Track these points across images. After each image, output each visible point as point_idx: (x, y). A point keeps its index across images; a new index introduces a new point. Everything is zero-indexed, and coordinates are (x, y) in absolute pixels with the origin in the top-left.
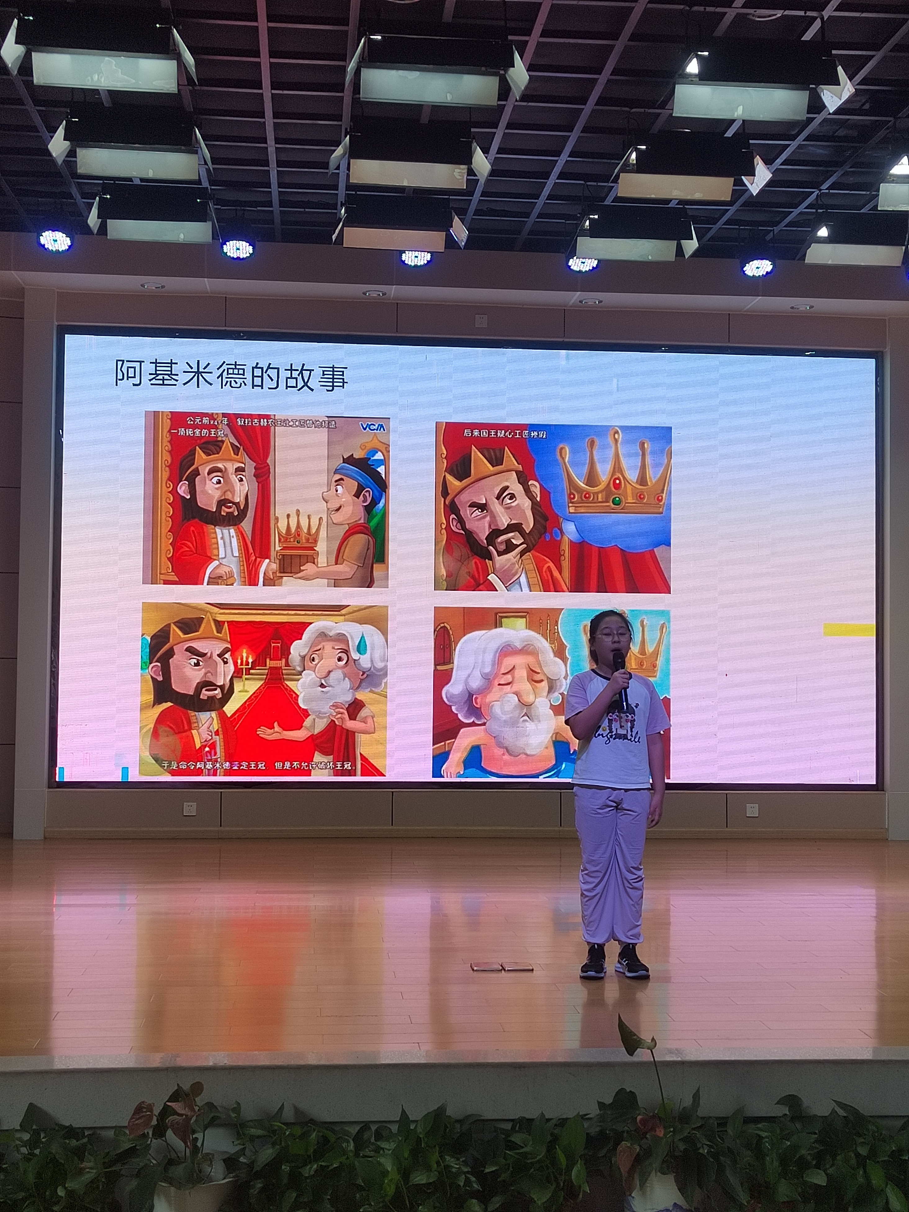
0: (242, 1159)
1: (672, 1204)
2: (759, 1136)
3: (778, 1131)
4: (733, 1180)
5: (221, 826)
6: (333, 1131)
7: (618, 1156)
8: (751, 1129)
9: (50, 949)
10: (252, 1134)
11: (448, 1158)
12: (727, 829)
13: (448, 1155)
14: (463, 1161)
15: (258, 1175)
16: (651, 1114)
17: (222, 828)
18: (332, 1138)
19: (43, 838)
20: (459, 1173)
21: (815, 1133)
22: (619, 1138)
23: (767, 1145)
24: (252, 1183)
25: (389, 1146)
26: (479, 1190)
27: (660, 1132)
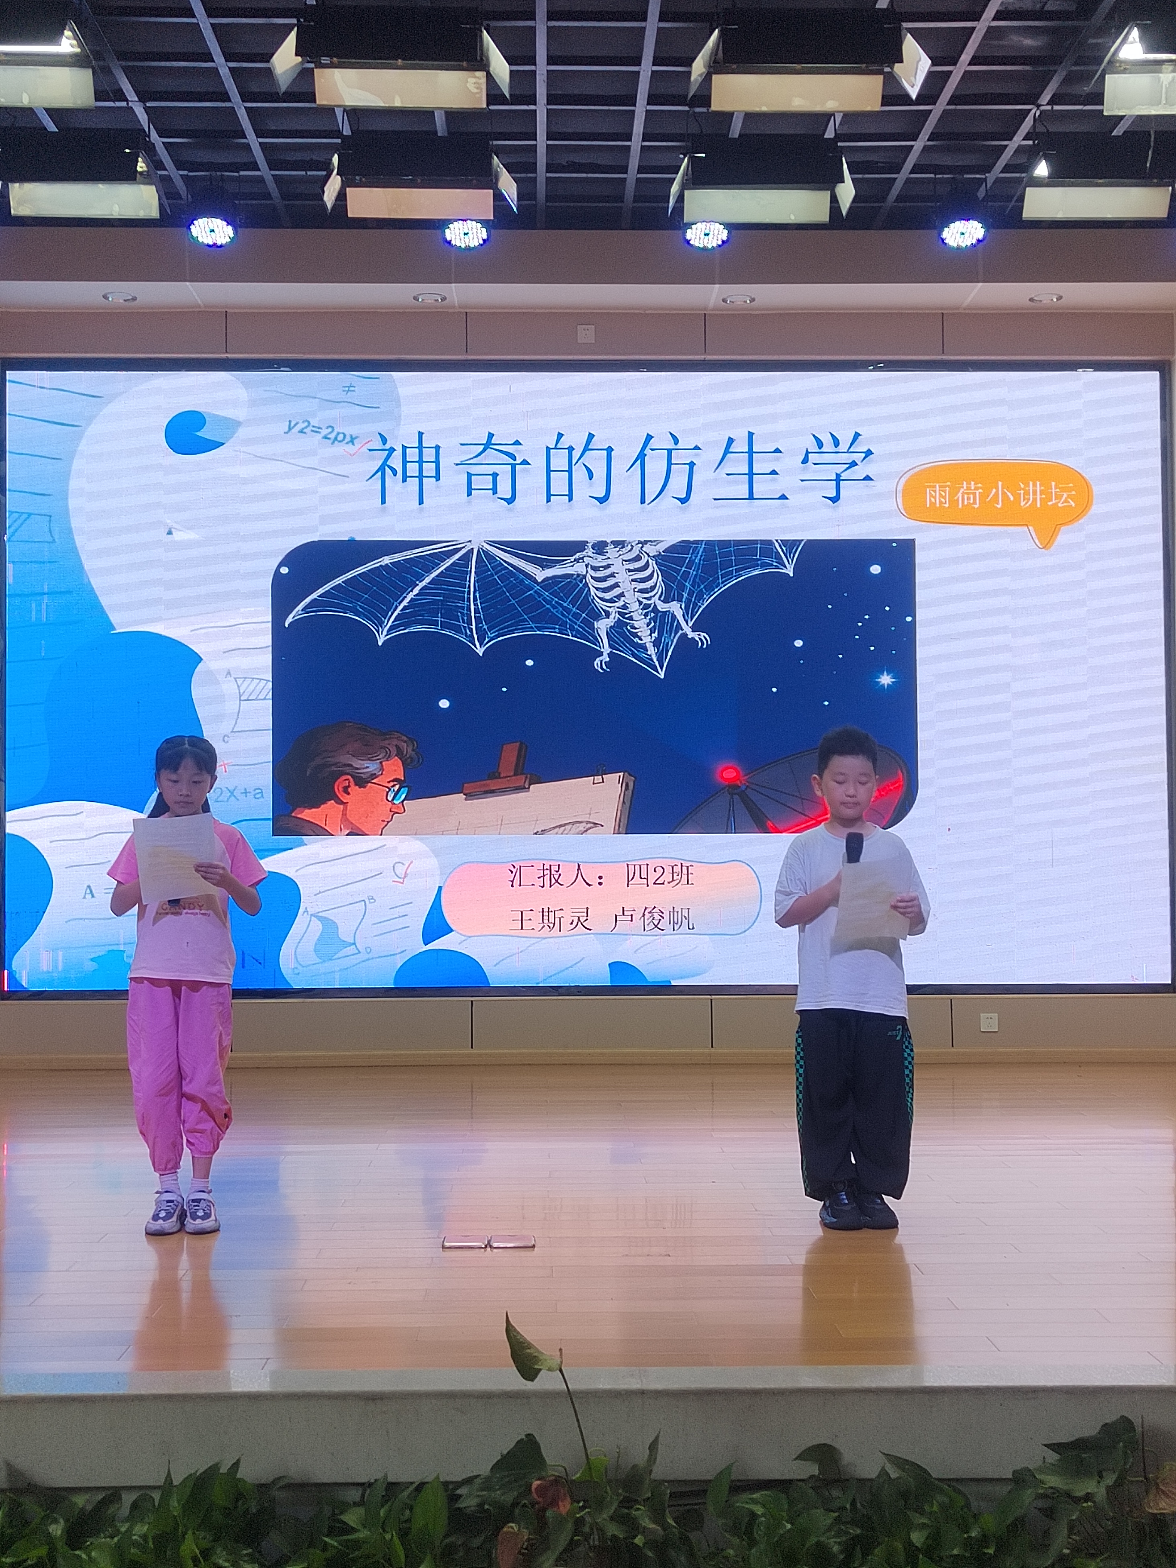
2: (752, 1512)
7: (499, 1547)
8: (741, 1501)
12: (953, 1050)
16: (563, 1477)
22: (505, 1516)
27: (564, 1508)
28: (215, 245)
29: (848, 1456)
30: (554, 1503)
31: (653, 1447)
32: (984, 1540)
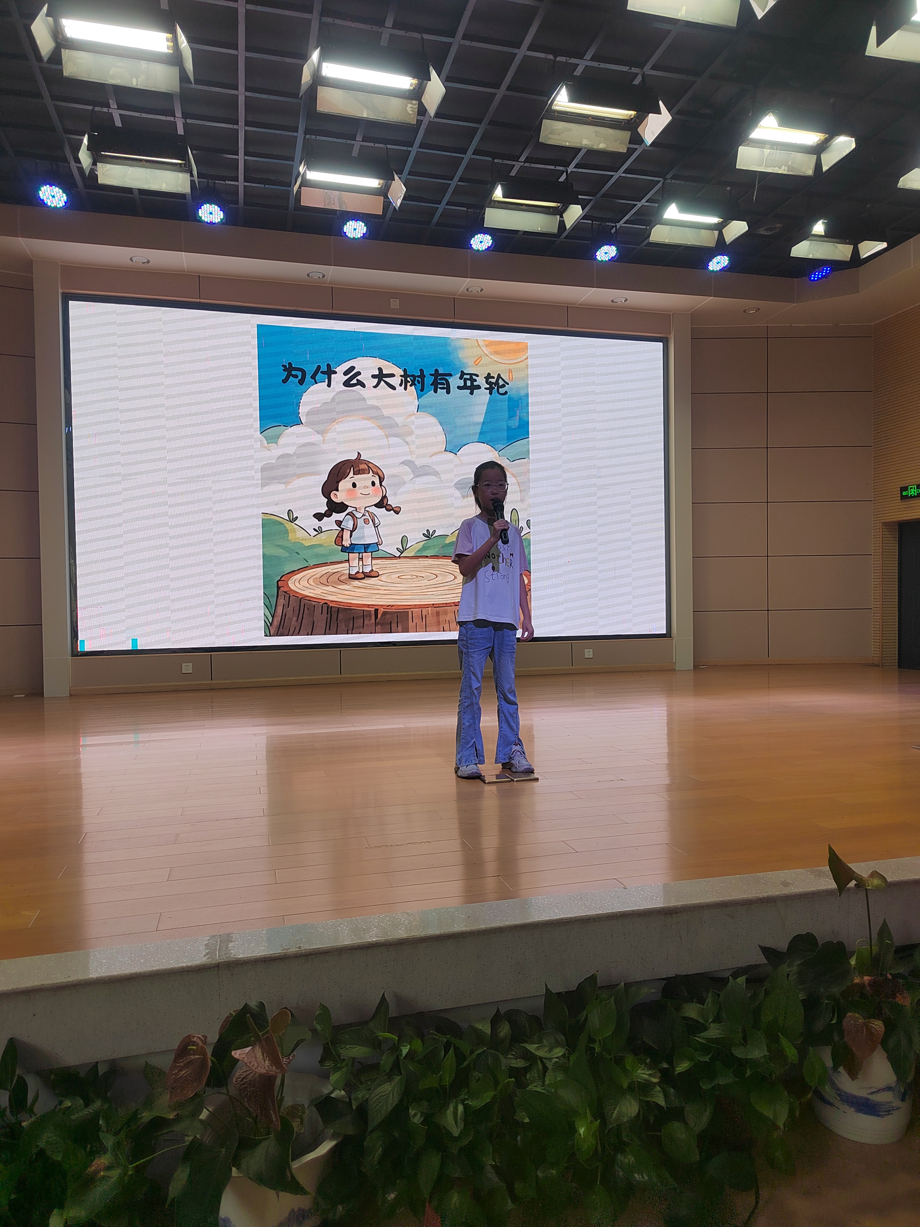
5: (212, 680)
9: (78, 787)
12: (573, 667)
17: (213, 682)
19: (69, 695)
27: (904, 1000)
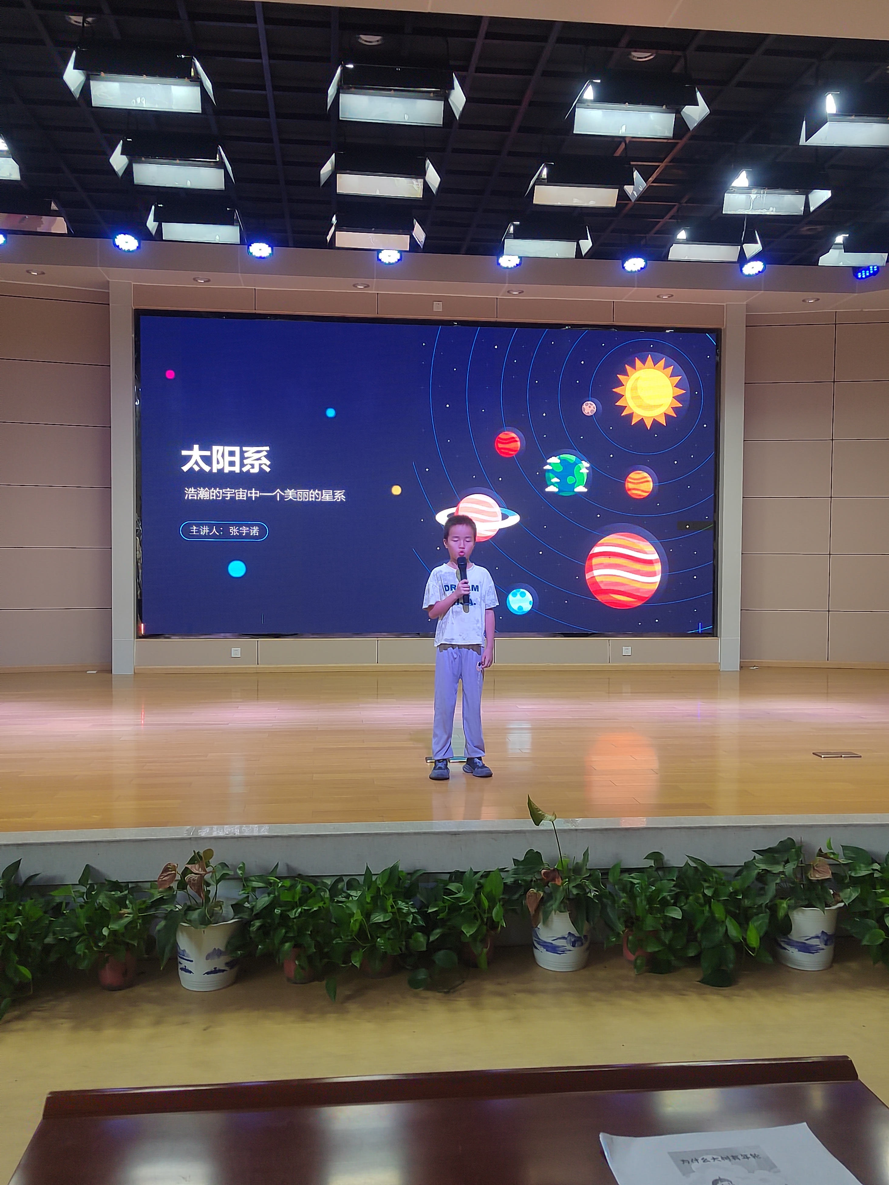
0: (247, 905)
1: (568, 933)
2: (632, 882)
3: (646, 879)
4: (612, 914)
5: (258, 664)
6: (315, 883)
7: (527, 899)
8: (626, 877)
10: (254, 886)
11: (400, 902)
12: (610, 664)
13: (400, 900)
14: (412, 904)
15: (257, 916)
16: (552, 869)
17: (259, 666)
18: (314, 889)
19: (133, 673)
20: (409, 913)
21: (673, 880)
22: (528, 885)
23: (638, 889)
24: (252, 923)
25: (357, 894)
26: (424, 926)
27: (559, 882)
28: (261, 257)
29: (666, 857)
30: (554, 879)
31: (586, 854)
32: (736, 893)
